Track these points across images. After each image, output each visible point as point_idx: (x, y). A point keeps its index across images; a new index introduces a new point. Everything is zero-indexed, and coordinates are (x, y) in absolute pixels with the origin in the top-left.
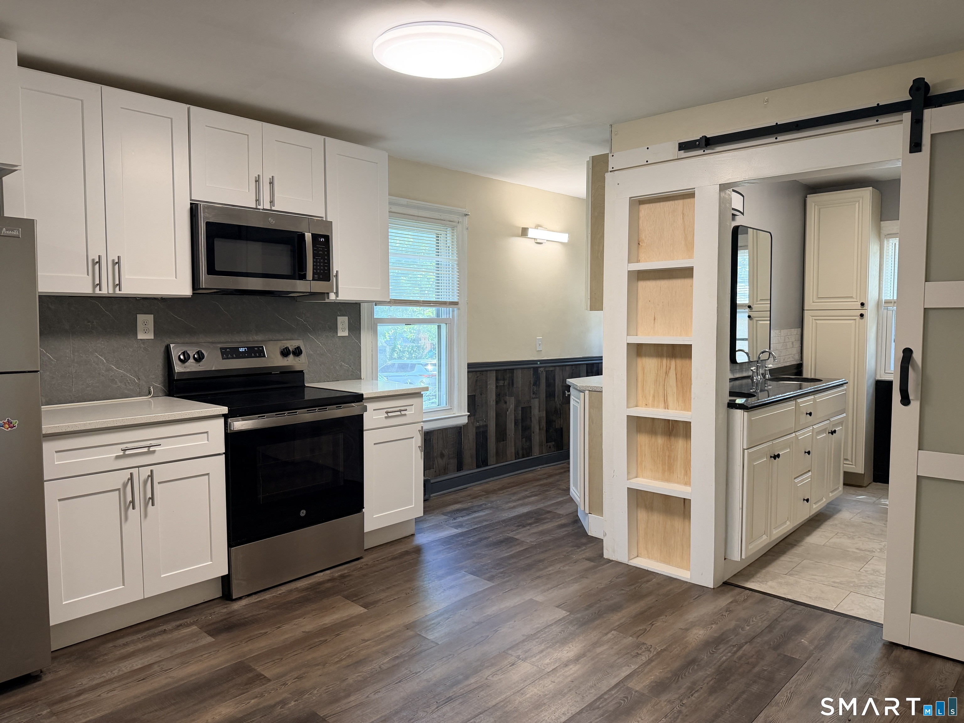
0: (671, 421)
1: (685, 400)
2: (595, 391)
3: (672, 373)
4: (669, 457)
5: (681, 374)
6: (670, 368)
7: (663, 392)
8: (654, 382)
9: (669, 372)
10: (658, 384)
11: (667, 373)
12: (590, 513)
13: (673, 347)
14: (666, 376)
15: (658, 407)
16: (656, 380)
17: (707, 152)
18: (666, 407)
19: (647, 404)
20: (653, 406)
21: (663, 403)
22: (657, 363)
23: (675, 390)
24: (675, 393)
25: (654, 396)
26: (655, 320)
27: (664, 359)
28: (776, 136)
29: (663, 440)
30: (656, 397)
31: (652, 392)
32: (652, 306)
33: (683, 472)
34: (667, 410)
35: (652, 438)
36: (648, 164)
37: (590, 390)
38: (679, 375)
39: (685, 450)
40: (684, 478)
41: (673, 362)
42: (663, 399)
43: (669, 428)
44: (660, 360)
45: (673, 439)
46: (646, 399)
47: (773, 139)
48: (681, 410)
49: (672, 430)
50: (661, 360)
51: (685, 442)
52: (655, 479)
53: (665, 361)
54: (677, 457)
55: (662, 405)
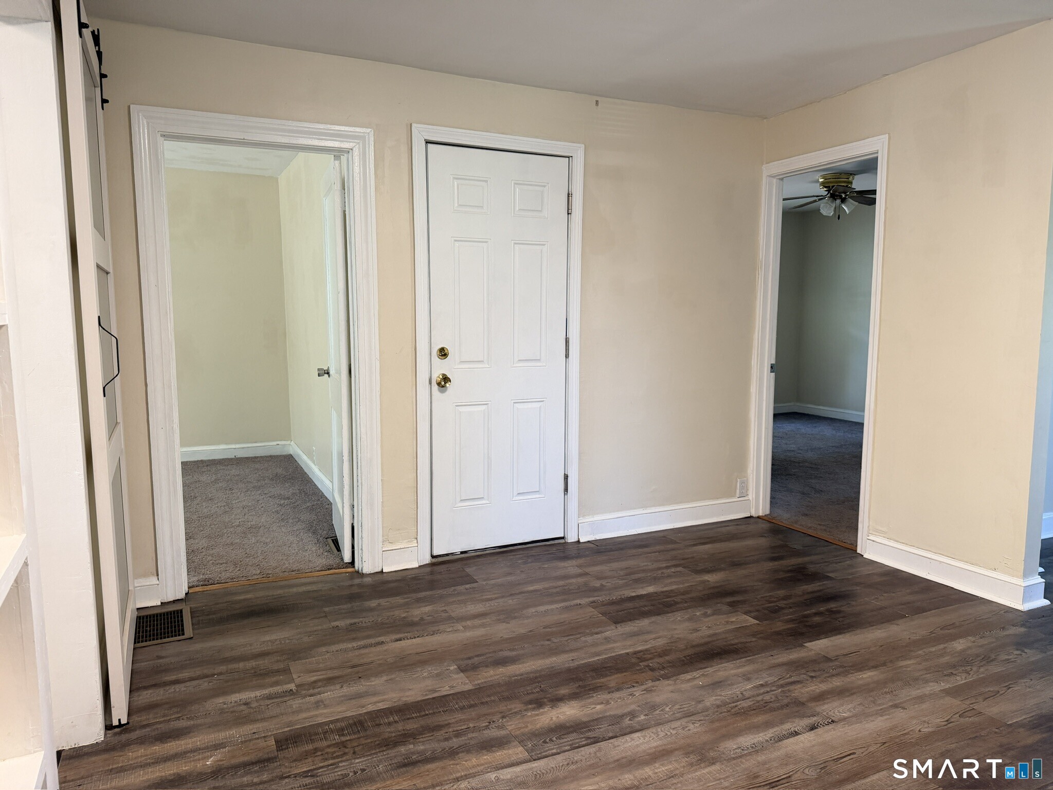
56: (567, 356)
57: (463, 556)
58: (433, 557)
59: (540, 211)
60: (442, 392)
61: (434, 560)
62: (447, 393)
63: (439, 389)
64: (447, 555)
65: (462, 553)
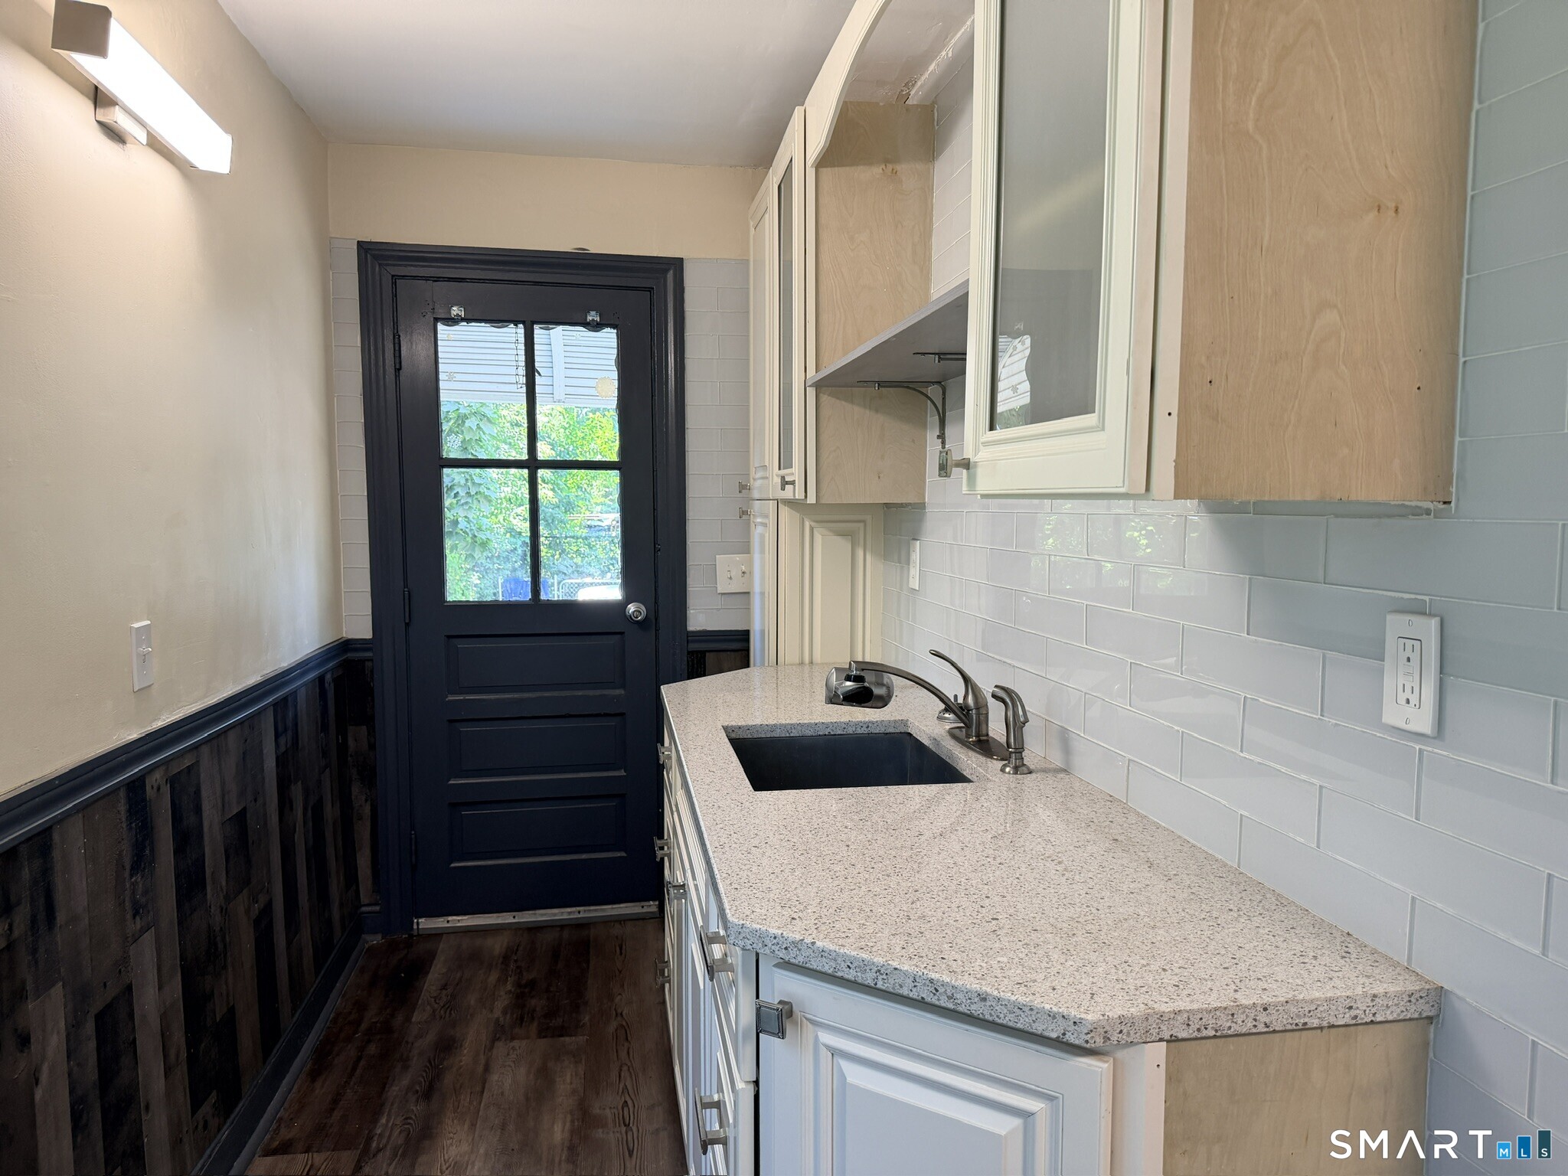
37: (1183, 1034)
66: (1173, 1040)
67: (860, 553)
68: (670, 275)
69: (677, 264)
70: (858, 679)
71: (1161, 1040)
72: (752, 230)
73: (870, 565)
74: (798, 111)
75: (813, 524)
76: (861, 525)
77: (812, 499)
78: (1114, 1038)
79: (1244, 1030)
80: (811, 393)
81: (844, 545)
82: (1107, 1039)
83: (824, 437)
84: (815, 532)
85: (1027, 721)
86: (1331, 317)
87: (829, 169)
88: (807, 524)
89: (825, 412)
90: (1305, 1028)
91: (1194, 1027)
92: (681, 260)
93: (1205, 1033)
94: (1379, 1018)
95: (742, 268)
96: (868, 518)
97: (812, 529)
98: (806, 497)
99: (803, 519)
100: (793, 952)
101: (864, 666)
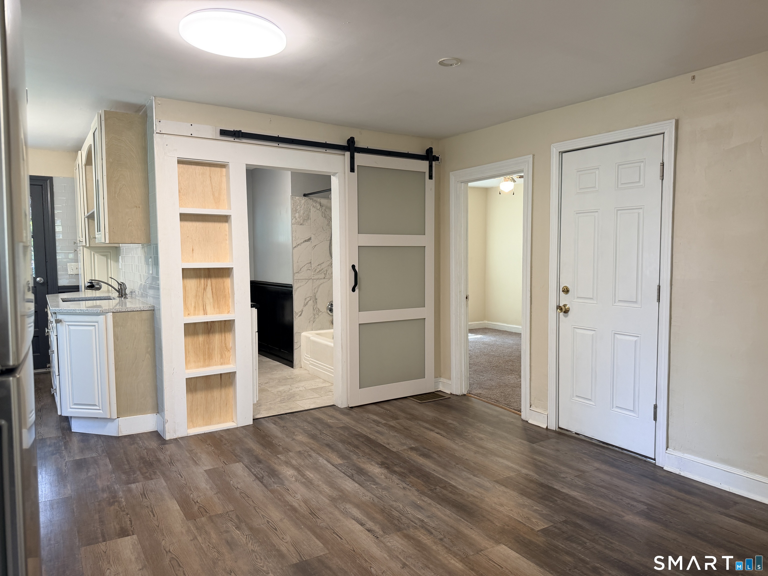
0: (209, 323)
1: (219, 306)
2: (119, 312)
3: (209, 289)
4: (209, 348)
5: (216, 288)
6: (207, 285)
7: (203, 304)
8: (194, 297)
9: (206, 288)
10: (198, 298)
11: (205, 289)
12: (118, 418)
13: (209, 270)
14: (204, 291)
15: (198, 315)
16: (197, 295)
17: (236, 140)
18: (205, 313)
19: (189, 313)
20: (194, 314)
21: (203, 311)
22: (196, 283)
23: (212, 300)
24: (212, 302)
25: (195, 307)
26: (193, 250)
27: (202, 278)
28: (279, 143)
29: (204, 338)
30: (197, 307)
31: (193, 305)
32: (190, 241)
33: (219, 356)
34: (206, 315)
35: (194, 338)
36: (191, 136)
37: (115, 311)
38: (214, 290)
39: (221, 340)
40: (221, 360)
41: (209, 281)
42: (202, 308)
43: (208, 328)
44: (198, 280)
45: (211, 335)
46: (188, 310)
47: (276, 145)
48: (217, 314)
49: (211, 329)
50: (200, 279)
51: (220, 335)
52: (198, 367)
53: (202, 281)
54: (215, 347)
55: (202, 312)
56: (659, 300)
57: (576, 436)
58: (559, 428)
59: (638, 182)
60: (566, 316)
61: (559, 430)
62: (567, 318)
63: (563, 314)
64: (567, 430)
65: (576, 433)
66: (113, 312)
67: (109, 261)
68: (48, 181)
69: (51, 179)
70: (90, 283)
71: (111, 312)
72: (75, 171)
73: (112, 263)
74: (79, 152)
75: (94, 253)
76: (109, 253)
77: (88, 245)
78: (104, 312)
79: (124, 311)
80: (86, 219)
81: (105, 258)
82: (103, 312)
83: (90, 230)
84: (95, 255)
85: (126, 288)
86: (130, 220)
87: (89, 166)
88: (92, 253)
89: (90, 224)
90: (133, 311)
91: (116, 310)
92: (52, 177)
93: (118, 311)
94: (145, 310)
95: (72, 181)
96: (111, 251)
97: (94, 254)
98: (86, 245)
99: (91, 252)
100: (61, 310)
101: (92, 280)
